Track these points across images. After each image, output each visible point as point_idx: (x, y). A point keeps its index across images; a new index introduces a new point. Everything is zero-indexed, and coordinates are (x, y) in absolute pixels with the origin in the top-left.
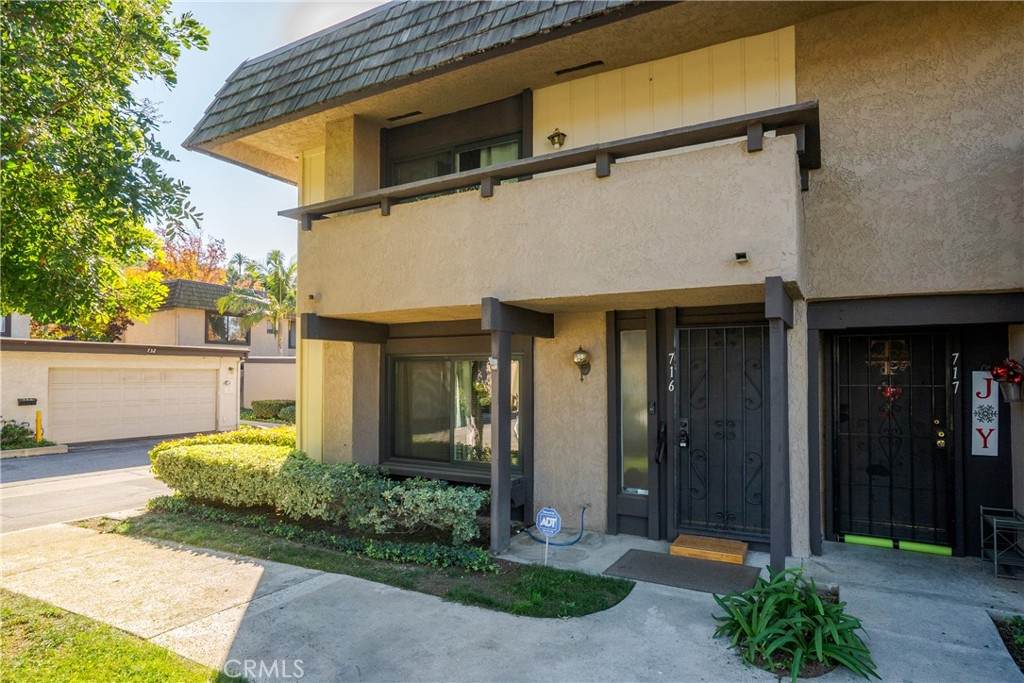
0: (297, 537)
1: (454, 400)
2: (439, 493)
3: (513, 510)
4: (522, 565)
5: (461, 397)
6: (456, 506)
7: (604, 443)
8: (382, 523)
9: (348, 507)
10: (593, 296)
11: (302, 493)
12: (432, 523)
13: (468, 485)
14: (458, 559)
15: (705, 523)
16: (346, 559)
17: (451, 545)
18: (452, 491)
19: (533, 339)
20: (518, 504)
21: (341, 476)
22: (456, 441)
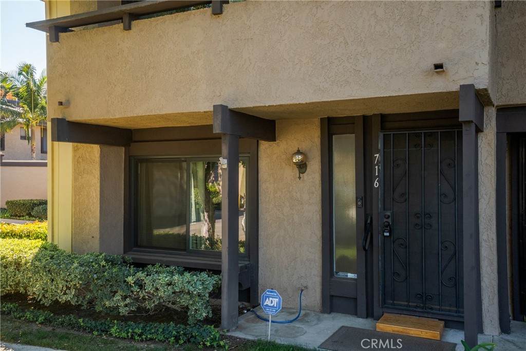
0: (47, 321)
1: (189, 199)
2: (176, 277)
3: (240, 292)
4: (248, 340)
5: (195, 195)
6: (191, 289)
7: (319, 233)
8: (126, 306)
9: (95, 292)
10: (310, 104)
11: (53, 280)
12: (170, 305)
13: (201, 270)
14: (192, 337)
15: (406, 303)
16: (92, 339)
17: (186, 324)
18: (187, 275)
19: (258, 141)
20: (245, 287)
21: (89, 264)
22: (191, 234)
